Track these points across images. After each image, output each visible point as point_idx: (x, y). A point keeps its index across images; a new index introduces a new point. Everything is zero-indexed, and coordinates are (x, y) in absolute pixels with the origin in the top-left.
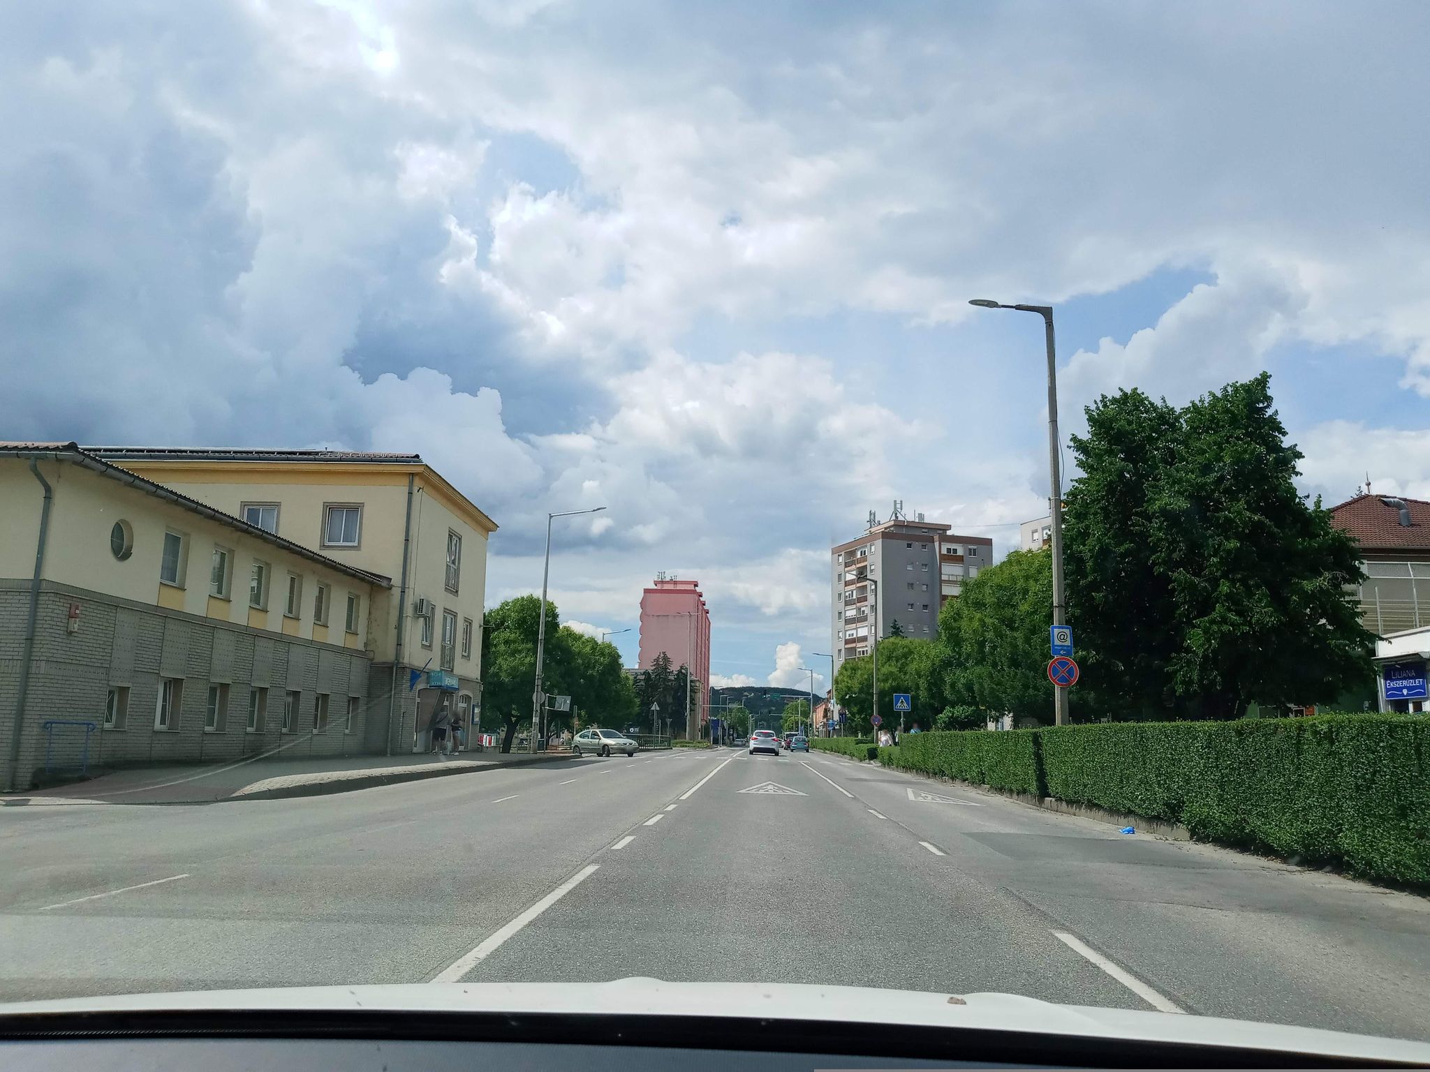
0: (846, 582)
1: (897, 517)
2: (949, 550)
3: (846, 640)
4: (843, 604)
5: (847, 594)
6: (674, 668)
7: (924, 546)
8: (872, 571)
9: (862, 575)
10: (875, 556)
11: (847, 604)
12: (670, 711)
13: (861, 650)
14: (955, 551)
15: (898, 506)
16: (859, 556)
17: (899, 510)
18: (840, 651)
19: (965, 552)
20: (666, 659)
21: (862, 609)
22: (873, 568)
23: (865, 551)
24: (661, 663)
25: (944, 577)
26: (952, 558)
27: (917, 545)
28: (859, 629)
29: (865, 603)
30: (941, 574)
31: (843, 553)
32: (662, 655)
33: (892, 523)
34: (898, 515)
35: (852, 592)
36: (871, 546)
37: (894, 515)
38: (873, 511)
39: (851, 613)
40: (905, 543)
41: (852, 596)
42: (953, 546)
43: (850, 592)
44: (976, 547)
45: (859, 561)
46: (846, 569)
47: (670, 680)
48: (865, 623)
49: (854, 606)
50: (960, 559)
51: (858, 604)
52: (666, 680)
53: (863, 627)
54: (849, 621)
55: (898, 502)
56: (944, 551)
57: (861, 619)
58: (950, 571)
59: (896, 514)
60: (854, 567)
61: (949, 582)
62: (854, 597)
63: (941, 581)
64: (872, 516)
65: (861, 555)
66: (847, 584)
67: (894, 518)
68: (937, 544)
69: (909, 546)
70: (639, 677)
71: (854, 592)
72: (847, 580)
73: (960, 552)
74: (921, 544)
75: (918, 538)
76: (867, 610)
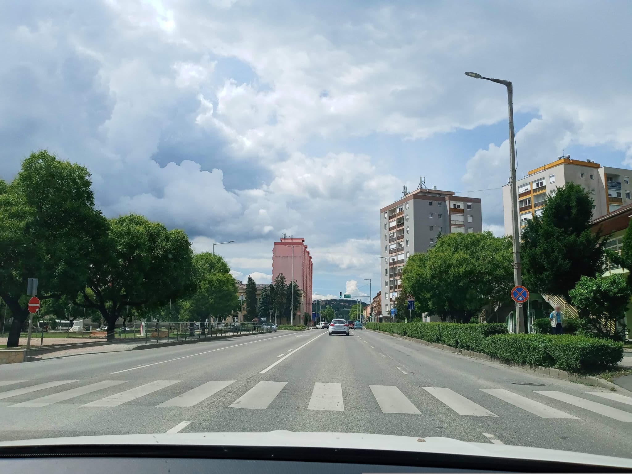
0: (389, 228)
1: (422, 187)
2: (455, 206)
3: (390, 263)
4: (388, 241)
5: (391, 235)
6: (287, 283)
7: (439, 204)
8: (407, 219)
9: (400, 223)
10: (409, 209)
11: (390, 241)
12: (285, 307)
13: (400, 268)
14: (459, 206)
15: (423, 180)
16: (398, 211)
17: (423, 183)
18: (386, 270)
19: (465, 206)
20: (283, 277)
21: (401, 243)
22: (407, 217)
23: (402, 208)
24: (280, 280)
25: (452, 222)
26: (456, 210)
27: (435, 203)
28: (398, 256)
29: (403, 239)
30: (450, 220)
31: (388, 211)
32: (281, 275)
33: (419, 191)
34: (423, 186)
35: (394, 234)
36: (406, 204)
37: (420, 186)
38: (406, 186)
39: (393, 246)
40: (428, 201)
41: (394, 237)
42: (457, 203)
43: (393, 234)
44: (470, 204)
45: (399, 214)
46: (390, 221)
47: (285, 290)
48: (403, 252)
49: (395, 242)
50: (461, 211)
51: (398, 241)
52: (283, 289)
53: (402, 254)
54: (391, 252)
55: (423, 178)
56: (452, 206)
57: (400, 249)
58: (456, 218)
59: (421, 185)
60: (395, 218)
61: (455, 225)
62: (395, 237)
63: (451, 225)
64: (405, 190)
65: (400, 211)
66: (390, 229)
67: (420, 187)
68: (447, 202)
69: (430, 203)
70: (266, 288)
71: (395, 234)
72: (390, 227)
73: (462, 207)
74: (437, 202)
75: (436, 199)
76: (404, 244)
